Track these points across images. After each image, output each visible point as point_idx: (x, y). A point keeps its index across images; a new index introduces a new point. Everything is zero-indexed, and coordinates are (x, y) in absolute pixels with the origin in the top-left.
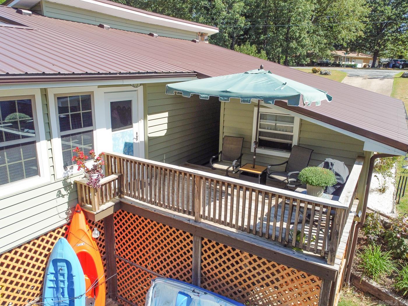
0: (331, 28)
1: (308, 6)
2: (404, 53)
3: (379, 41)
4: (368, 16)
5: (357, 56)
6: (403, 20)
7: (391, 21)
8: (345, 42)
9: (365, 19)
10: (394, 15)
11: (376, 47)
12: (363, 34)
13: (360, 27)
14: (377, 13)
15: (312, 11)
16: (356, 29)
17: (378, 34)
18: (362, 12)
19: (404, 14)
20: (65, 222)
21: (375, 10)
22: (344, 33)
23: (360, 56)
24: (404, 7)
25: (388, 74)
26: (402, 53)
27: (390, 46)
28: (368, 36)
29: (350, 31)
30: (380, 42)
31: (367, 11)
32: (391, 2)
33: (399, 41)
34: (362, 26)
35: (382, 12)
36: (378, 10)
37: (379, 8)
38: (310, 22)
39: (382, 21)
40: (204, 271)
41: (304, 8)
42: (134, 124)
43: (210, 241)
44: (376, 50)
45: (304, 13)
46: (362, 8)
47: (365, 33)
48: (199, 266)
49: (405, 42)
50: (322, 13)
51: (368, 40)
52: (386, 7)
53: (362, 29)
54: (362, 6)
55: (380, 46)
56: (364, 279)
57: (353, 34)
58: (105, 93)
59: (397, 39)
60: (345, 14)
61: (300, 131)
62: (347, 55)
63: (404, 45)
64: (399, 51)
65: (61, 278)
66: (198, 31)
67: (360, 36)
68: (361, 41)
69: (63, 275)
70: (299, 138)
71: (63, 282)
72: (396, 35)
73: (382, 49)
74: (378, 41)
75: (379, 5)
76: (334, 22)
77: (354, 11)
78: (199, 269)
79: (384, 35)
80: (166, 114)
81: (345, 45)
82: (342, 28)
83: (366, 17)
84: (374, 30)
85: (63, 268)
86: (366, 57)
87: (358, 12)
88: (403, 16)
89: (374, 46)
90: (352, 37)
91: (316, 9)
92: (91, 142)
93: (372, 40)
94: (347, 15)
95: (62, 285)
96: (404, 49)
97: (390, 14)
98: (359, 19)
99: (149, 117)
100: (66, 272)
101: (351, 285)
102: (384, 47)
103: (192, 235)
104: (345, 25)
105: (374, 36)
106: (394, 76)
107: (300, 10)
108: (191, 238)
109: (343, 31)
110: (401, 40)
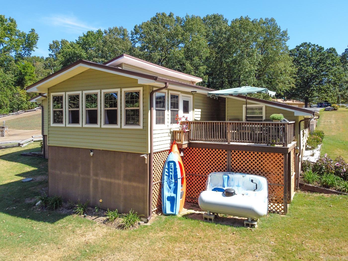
0: (271, 82)
1: (252, 67)
2: (327, 99)
3: (308, 90)
4: (296, 73)
5: (293, 102)
6: (322, 76)
7: (314, 77)
8: (282, 92)
9: (294, 76)
10: (315, 72)
11: (305, 95)
12: (295, 86)
13: (291, 81)
14: (302, 71)
15: (256, 70)
16: (289, 82)
17: (306, 86)
18: (292, 71)
19: (322, 71)
20: (169, 148)
21: (300, 70)
22: (280, 85)
23: (295, 102)
24: (321, 67)
25: (315, 109)
26: (326, 99)
27: (316, 94)
28: (298, 88)
29: (285, 84)
30: (308, 92)
31: (295, 70)
32: (312, 64)
33: (322, 90)
34: (293, 80)
35: (306, 71)
36: (303, 69)
37: (303, 68)
38: (255, 78)
39: (307, 77)
40: (232, 167)
41: (249, 69)
42: (189, 112)
43: (235, 152)
44: (306, 97)
45: (250, 72)
46: (291, 69)
47: (297, 85)
48: (230, 165)
49: (327, 91)
50: (263, 72)
51: (299, 90)
52: (309, 67)
53: (294, 82)
54: (291, 67)
55: (308, 94)
56: (306, 184)
57: (287, 86)
58: (182, 96)
59: (320, 89)
60: (279, 72)
61: (266, 114)
62: (285, 102)
63: (326, 93)
64: (323, 98)
65: (171, 170)
66: (190, 80)
67: (293, 88)
68: (294, 91)
69: (172, 169)
70: (266, 117)
71: (172, 172)
72: (319, 86)
73: (311, 96)
74: (306, 91)
75: (304, 66)
76: (272, 78)
77: (285, 70)
78: (230, 166)
79: (310, 86)
80: (200, 110)
81: (282, 94)
82: (278, 82)
83: (295, 74)
84: (302, 83)
85: (172, 165)
86: (299, 103)
87: (289, 71)
88: (322, 73)
89: (304, 94)
90: (286, 87)
91: (258, 69)
92: (178, 115)
93: (302, 90)
94: (281, 73)
95: (171, 173)
96: (327, 96)
97: (312, 72)
98: (290, 75)
99: (195, 110)
100: (173, 167)
101: (300, 189)
102: (312, 95)
103: (226, 151)
104: (280, 79)
105: (303, 88)
106: (319, 111)
107: (247, 70)
108: (226, 153)
109: (279, 84)
110: (324, 90)
